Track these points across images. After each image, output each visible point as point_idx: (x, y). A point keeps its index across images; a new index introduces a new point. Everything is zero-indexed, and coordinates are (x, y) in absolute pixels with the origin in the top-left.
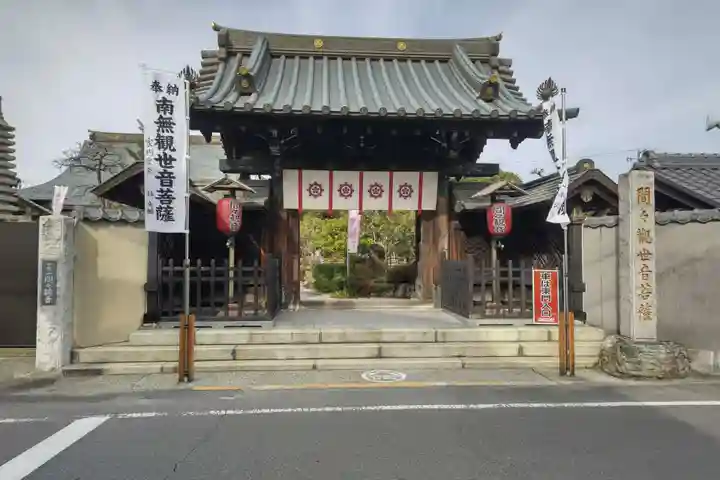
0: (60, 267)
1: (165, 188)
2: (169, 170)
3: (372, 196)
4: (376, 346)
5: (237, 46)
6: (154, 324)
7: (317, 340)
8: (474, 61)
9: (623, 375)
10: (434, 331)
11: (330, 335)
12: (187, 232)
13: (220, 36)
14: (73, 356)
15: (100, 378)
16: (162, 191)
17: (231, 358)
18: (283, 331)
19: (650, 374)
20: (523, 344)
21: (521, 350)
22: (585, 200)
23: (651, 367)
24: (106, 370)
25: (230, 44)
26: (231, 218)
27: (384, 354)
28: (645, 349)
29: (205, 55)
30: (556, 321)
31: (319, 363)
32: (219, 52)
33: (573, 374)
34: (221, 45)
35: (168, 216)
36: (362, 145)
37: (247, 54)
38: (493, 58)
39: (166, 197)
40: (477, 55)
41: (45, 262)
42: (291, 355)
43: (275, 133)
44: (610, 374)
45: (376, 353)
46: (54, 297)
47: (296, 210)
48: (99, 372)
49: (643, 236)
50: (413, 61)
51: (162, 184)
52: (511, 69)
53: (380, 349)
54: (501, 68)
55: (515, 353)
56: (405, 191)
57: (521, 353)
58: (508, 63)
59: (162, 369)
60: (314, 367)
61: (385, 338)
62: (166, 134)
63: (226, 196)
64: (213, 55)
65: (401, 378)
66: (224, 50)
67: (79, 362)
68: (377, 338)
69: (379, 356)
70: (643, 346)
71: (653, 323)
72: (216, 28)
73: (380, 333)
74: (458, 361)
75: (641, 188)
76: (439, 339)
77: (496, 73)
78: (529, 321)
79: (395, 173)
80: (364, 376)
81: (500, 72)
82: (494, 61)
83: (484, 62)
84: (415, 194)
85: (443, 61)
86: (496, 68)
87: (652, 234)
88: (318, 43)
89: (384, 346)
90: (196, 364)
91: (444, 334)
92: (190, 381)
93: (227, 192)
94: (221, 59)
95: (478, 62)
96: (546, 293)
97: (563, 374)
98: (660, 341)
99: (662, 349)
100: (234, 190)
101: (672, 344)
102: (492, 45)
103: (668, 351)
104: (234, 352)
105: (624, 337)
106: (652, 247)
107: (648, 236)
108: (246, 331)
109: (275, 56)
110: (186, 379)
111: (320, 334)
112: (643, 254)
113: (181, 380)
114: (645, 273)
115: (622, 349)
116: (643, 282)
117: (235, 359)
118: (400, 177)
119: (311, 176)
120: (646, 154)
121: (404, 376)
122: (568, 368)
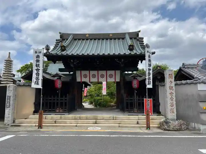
0: (11, 97)
1: (37, 77)
2: (38, 72)
3: (101, 77)
4: (95, 120)
6: (36, 114)
7: (79, 118)
8: (131, 38)
9: (165, 130)
10: (113, 116)
11: (82, 117)
12: (42, 88)
13: (60, 35)
14: (14, 122)
15: (19, 127)
16: (36, 77)
18: (71, 116)
19: (173, 129)
20: (139, 121)
21: (138, 122)
22: (158, 78)
23: (173, 127)
24: (22, 125)
25: (63, 37)
29: (57, 40)
30: (152, 114)
31: (78, 125)
33: (149, 129)
34: (60, 38)
35: (38, 84)
36: (98, 63)
37: (67, 40)
38: (137, 37)
39: (37, 79)
40: (131, 37)
41: (8, 96)
42: (71, 122)
43: (72, 61)
44: (162, 129)
45: (95, 122)
46: (9, 105)
47: (80, 82)
48: (19, 126)
49: (171, 88)
50: (114, 39)
51: (37, 76)
52: (143, 40)
53: (96, 121)
54: (140, 40)
55: (136, 123)
56: (111, 76)
57: (138, 123)
58: (142, 38)
59: (35, 125)
60: (76, 126)
61: (99, 118)
62: (38, 63)
63: (58, 79)
64: (59, 40)
65: (98, 129)
67: (15, 123)
68: (96, 118)
69: (96, 123)
70: (170, 121)
71: (175, 114)
72: (60, 33)
73: (97, 117)
74: (118, 125)
75: (170, 74)
76: (114, 119)
78: (143, 114)
79: (107, 71)
80: (89, 128)
81: (139, 41)
83: (135, 38)
84: (114, 77)
85: (123, 39)
86: (138, 40)
87: (174, 88)
88: (87, 36)
89: (97, 120)
90: (43, 124)
91: (116, 117)
92: (41, 128)
93: (58, 77)
94: (60, 41)
95: (133, 39)
96: (148, 105)
97: (147, 129)
98: (177, 120)
99: (177, 122)
100: (60, 77)
101: (181, 120)
102: (137, 34)
103: (179, 122)
104: (55, 121)
105: (167, 118)
106: (174, 92)
107: (172, 88)
108: (60, 116)
109: (76, 40)
110: (40, 128)
111: (80, 117)
112: (171, 94)
113: (39, 128)
114: (172, 99)
115: (165, 122)
116: (171, 102)
117: (55, 123)
118: (109, 72)
119: (84, 72)
120: (183, 64)
121: (100, 128)
122: (148, 127)
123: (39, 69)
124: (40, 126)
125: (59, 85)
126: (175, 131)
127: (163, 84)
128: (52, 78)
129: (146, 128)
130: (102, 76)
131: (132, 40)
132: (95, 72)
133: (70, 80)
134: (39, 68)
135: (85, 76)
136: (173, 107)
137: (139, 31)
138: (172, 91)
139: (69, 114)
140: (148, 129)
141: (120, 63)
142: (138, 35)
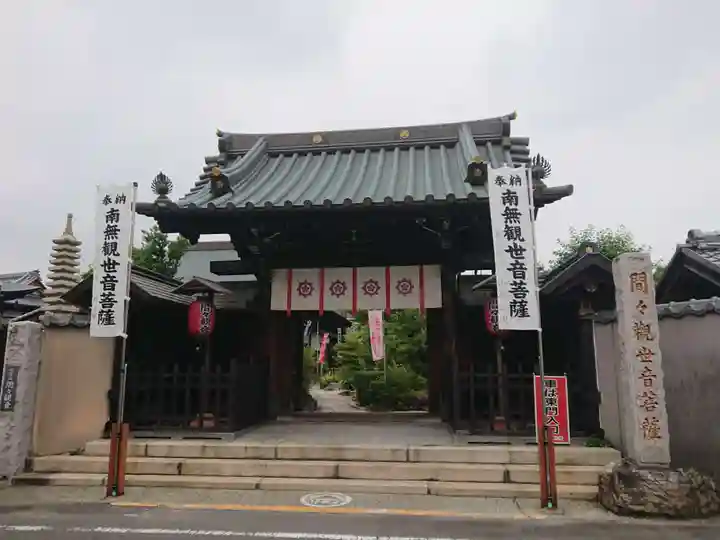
0: (21, 374)
2: (111, 274)
3: (367, 293)
4: (334, 464)
5: (235, 150)
7: (273, 456)
8: (480, 144)
9: (622, 511)
10: (405, 449)
11: (285, 450)
12: (125, 336)
14: (28, 466)
16: (104, 295)
17: (177, 472)
18: (241, 444)
19: (656, 510)
20: (511, 468)
21: (507, 474)
22: (588, 290)
23: (657, 500)
24: (54, 480)
25: (230, 147)
26: (202, 320)
27: (340, 475)
28: (649, 476)
29: (208, 161)
30: (566, 440)
31: (266, 481)
32: (220, 156)
33: (555, 505)
34: (220, 150)
35: (109, 320)
36: (354, 239)
38: (504, 137)
39: (108, 301)
40: (482, 137)
41: (8, 367)
42: (237, 470)
43: (254, 231)
44: (608, 509)
45: (331, 473)
46: (13, 402)
47: (285, 312)
48: (43, 482)
49: (642, 331)
50: (416, 149)
51: (105, 289)
52: (528, 148)
53: (337, 467)
54: (514, 147)
55: (501, 478)
56: (405, 287)
57: (507, 478)
58: (525, 142)
60: (257, 487)
62: (111, 241)
63: (201, 299)
64: (214, 160)
65: (342, 503)
66: (223, 154)
67: (32, 471)
69: (335, 476)
71: (664, 444)
72: (219, 134)
73: (344, 449)
74: (425, 485)
75: (636, 274)
76: (411, 459)
77: (508, 154)
78: (529, 439)
79: (391, 268)
80: (303, 499)
81: (512, 152)
82: (506, 142)
83: (496, 143)
84: (416, 290)
85: (450, 145)
86: (507, 148)
87: (655, 329)
88: (317, 139)
89: (341, 464)
90: (127, 477)
91: (417, 452)
92: (118, 494)
93: (201, 295)
94: (219, 163)
95: (489, 144)
96: (551, 404)
97: (544, 505)
98: (673, 466)
99: (673, 477)
100: (211, 292)
101: (691, 470)
102: (503, 126)
103: (683, 480)
104: (180, 466)
105: (631, 460)
106: (654, 346)
107: (649, 332)
108: (201, 443)
109: (276, 155)
110: (114, 493)
111: (276, 449)
112: (644, 355)
113: (109, 494)
114: (647, 377)
115: (621, 476)
116: (646, 389)
117: (180, 474)
118: (398, 272)
119: (301, 275)
120: (691, 234)
121: (349, 499)
122: (549, 499)
123: (115, 263)
124: (115, 487)
125: (203, 322)
126: (668, 517)
127: (607, 315)
128: (177, 298)
129: (538, 502)
130: (371, 288)
131: (483, 149)
132: (344, 274)
133: (248, 303)
134: (117, 259)
135: (305, 289)
136: (654, 414)
137: (512, 117)
138: (649, 345)
139: (236, 437)
140: (550, 505)
141: (439, 234)
142: (506, 130)
